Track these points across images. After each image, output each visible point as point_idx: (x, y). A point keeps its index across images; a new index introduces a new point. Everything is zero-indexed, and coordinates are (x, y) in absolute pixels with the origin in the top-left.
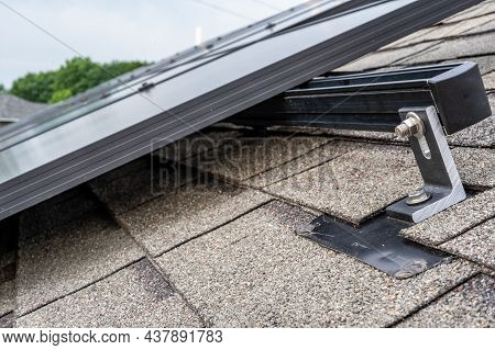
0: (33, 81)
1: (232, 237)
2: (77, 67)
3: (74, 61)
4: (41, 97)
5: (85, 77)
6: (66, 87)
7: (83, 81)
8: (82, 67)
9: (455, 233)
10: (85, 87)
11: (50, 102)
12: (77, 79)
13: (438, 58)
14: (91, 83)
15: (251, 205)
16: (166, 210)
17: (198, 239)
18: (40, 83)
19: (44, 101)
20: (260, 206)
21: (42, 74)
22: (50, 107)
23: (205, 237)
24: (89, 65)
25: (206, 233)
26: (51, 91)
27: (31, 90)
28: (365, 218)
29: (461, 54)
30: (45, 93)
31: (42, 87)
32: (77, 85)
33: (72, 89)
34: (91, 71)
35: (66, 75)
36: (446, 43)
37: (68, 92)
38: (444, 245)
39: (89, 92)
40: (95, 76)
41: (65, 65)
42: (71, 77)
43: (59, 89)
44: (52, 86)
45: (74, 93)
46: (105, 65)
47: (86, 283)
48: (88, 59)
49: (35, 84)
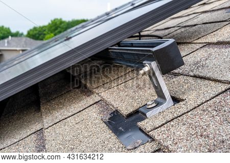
0: (36, 30)
1: (78, 120)
2: (56, 23)
3: (55, 20)
4: (41, 37)
5: (60, 27)
6: (52, 32)
7: (59, 30)
8: (58, 23)
9: (157, 126)
10: (60, 32)
11: (44, 39)
12: (56, 29)
13: (195, 23)
14: (63, 30)
15: (92, 102)
16: (60, 103)
17: (65, 120)
18: (40, 31)
19: (42, 40)
20: (95, 104)
21: (40, 27)
22: (45, 42)
23: (68, 119)
24: (61, 22)
25: (69, 117)
26: (45, 34)
27: (36, 34)
28: (129, 114)
29: (205, 22)
30: (42, 36)
31: (40, 33)
32: (57, 31)
33: (54, 33)
34: (63, 24)
35: (51, 27)
36: (202, 15)
37: (52, 35)
38: (151, 132)
39: (62, 34)
40: (64, 27)
41: (50, 22)
42: (53, 28)
43: (48, 33)
44: (45, 32)
45: (55, 35)
46: (69, 22)
47: (16, 141)
48: (61, 19)
49: (37, 32)
